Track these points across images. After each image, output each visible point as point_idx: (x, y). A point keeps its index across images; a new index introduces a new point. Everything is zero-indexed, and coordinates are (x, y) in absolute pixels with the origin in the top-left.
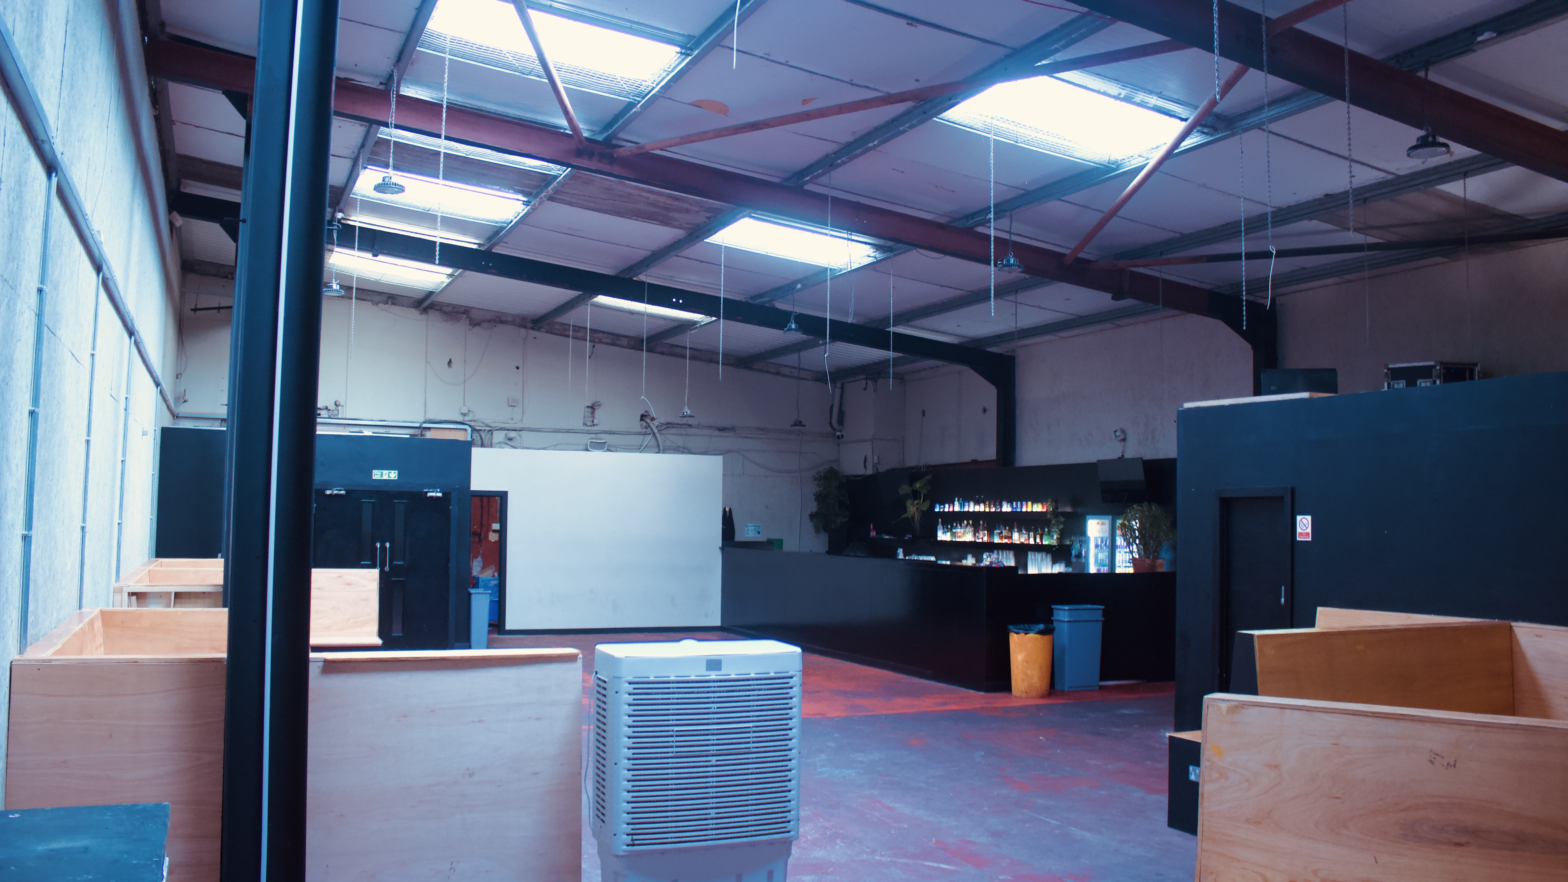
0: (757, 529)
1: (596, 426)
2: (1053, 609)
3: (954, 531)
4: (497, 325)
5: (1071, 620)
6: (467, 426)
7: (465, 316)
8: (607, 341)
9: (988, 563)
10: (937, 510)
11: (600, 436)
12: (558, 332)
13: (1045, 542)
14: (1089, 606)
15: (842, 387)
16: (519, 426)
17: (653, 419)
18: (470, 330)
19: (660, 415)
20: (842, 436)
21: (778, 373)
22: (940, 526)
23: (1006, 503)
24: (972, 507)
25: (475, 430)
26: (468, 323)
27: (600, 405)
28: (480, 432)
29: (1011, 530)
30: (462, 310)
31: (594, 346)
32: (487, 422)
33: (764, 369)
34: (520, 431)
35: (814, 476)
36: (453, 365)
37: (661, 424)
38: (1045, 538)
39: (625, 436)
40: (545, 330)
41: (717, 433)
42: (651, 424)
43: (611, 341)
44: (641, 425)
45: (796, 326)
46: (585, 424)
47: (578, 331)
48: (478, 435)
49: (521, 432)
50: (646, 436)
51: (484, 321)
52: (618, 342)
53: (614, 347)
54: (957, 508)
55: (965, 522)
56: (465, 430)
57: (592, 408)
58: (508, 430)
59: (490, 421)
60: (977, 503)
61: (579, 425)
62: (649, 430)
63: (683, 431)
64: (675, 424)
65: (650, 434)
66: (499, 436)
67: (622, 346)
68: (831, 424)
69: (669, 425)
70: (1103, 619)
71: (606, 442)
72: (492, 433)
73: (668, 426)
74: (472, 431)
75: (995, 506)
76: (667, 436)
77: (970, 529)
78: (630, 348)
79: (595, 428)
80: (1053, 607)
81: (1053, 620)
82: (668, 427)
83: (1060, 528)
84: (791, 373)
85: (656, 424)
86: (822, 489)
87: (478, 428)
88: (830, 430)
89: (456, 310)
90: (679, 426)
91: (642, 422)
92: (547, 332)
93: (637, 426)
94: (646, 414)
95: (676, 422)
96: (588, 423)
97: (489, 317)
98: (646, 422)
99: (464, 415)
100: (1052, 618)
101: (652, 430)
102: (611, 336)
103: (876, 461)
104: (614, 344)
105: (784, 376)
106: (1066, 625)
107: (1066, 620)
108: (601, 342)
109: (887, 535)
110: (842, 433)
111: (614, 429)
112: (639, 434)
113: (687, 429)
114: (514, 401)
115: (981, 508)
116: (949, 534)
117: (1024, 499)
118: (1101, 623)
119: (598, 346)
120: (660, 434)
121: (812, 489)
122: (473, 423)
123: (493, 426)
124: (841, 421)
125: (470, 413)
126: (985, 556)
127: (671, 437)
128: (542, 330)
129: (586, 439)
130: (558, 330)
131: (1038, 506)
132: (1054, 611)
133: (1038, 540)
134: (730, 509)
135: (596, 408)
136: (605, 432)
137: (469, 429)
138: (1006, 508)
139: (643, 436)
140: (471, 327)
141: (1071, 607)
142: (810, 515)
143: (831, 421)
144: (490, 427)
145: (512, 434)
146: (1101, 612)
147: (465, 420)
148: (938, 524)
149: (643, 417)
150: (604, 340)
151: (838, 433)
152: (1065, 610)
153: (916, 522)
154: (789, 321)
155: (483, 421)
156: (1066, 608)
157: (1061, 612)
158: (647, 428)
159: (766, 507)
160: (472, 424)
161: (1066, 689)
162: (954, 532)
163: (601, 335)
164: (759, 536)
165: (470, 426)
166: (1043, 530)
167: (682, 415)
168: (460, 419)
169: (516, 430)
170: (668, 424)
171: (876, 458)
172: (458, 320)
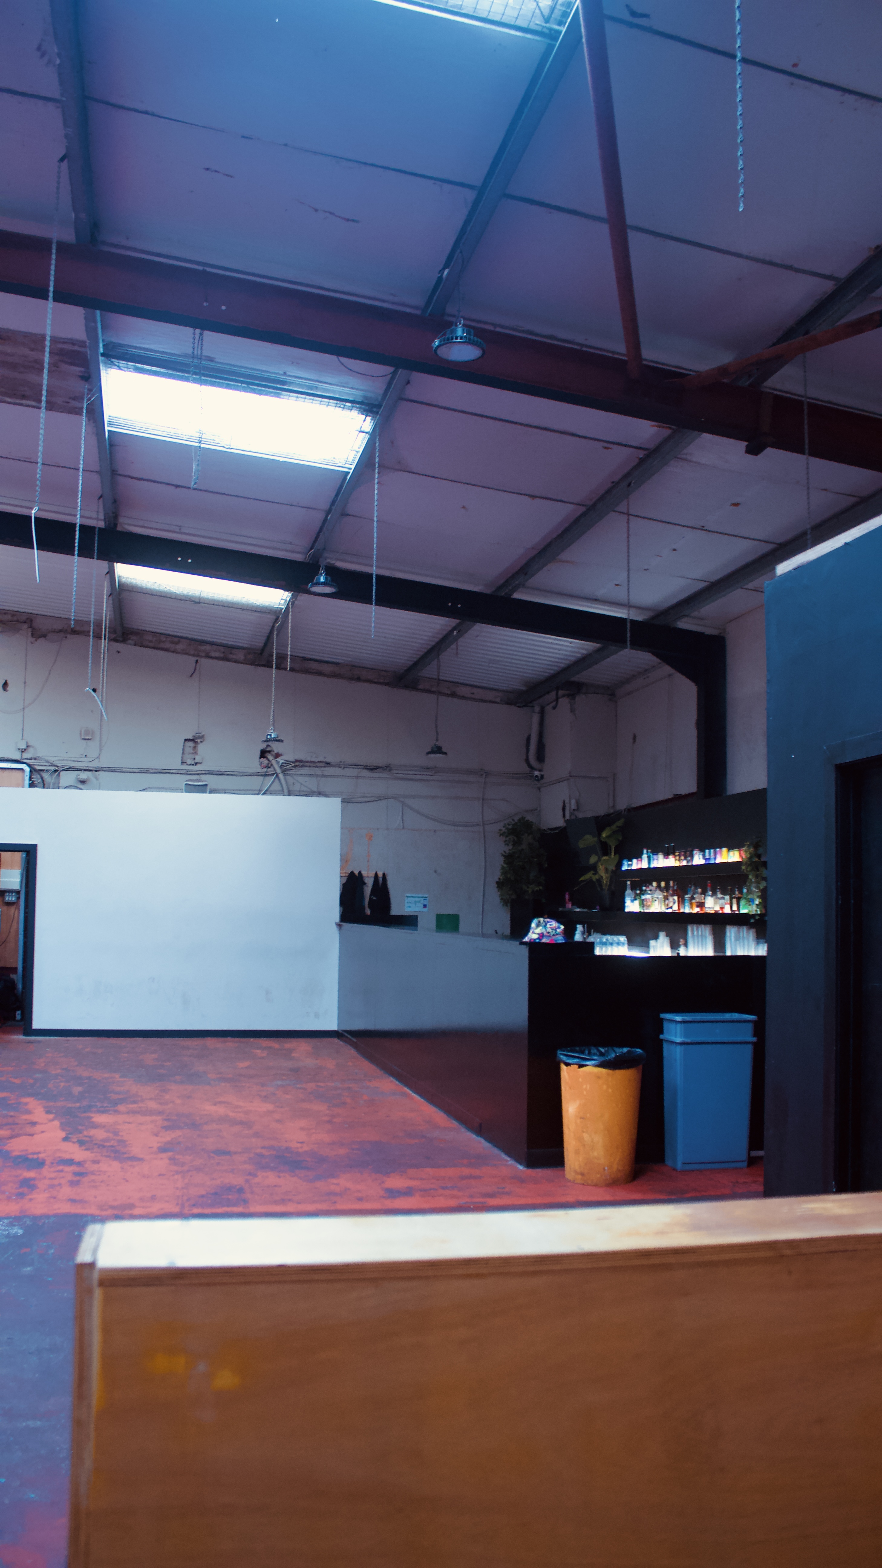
0: (422, 901)
1: (198, 765)
2: (662, 1019)
3: (643, 897)
4: (68, 636)
5: (688, 1040)
6: (25, 765)
7: (25, 626)
8: (217, 654)
9: (535, 936)
10: (625, 868)
11: (203, 777)
12: (150, 644)
13: (744, 911)
14: (736, 1016)
15: (542, 712)
16: (94, 765)
17: (277, 755)
18: (32, 643)
19: (288, 752)
20: (542, 777)
21: (453, 695)
22: (628, 892)
23: (698, 853)
24: (662, 862)
25: (36, 770)
26: (30, 634)
27: (203, 736)
28: (42, 773)
29: (704, 893)
30: (24, 618)
31: (197, 661)
32: (52, 759)
33: (433, 689)
34: (96, 771)
35: (500, 830)
36: (9, 688)
37: (288, 762)
38: (742, 902)
39: (239, 777)
40: (132, 642)
41: (366, 773)
42: (274, 762)
43: (222, 655)
44: (261, 764)
45: (326, 579)
46: (183, 763)
47: (177, 643)
48: (39, 777)
49: (97, 773)
50: (268, 778)
51: (52, 632)
52: (231, 656)
53: (228, 664)
54: (644, 864)
55: (655, 884)
56: (22, 769)
57: (194, 741)
58: (80, 770)
59: (57, 759)
60: (666, 855)
61: (176, 765)
62: (271, 771)
63: (318, 771)
64: (307, 762)
65: (273, 774)
66: (67, 778)
67: (236, 662)
68: (527, 760)
69: (299, 763)
70: (754, 1039)
71: (206, 785)
72: (59, 775)
73: (297, 764)
74: (31, 771)
75: (685, 858)
76: (296, 778)
77: (659, 895)
78: (250, 664)
79: (198, 767)
80: (662, 1016)
81: (662, 1041)
82: (296, 766)
83: (761, 887)
84: (473, 693)
85: (281, 761)
86: (511, 847)
87: (38, 768)
88: (527, 769)
89: (15, 618)
90: (312, 765)
91: (262, 759)
92: (135, 645)
93: (255, 764)
94: (269, 749)
95: (309, 759)
96: (189, 762)
97: (58, 626)
98: (269, 760)
99: (23, 751)
100: (661, 1037)
101: (275, 770)
102: (222, 649)
103: (574, 806)
104: (225, 659)
105: (463, 698)
106: (679, 1049)
107: (678, 1040)
108: (208, 656)
109: (579, 907)
110: (542, 773)
111: (223, 769)
112: (258, 774)
113: (322, 769)
114: (87, 732)
115: (671, 862)
116: (637, 902)
117: (717, 844)
118: (750, 1047)
119: (203, 661)
120: (285, 775)
121: (499, 848)
122: (33, 761)
123: (59, 765)
124: (541, 757)
125: (30, 749)
126: (533, 925)
127: (301, 779)
128: (130, 641)
129: (182, 780)
130: (151, 641)
131: (734, 854)
132: (665, 1024)
133: (735, 908)
134: (384, 874)
135: (199, 741)
136: (210, 773)
137: (27, 769)
138: (698, 860)
139: (262, 778)
140: (33, 640)
141: (688, 1017)
142: (497, 883)
143: (527, 756)
144: (57, 766)
145: (83, 776)
146: (750, 1027)
147: (24, 757)
148: (625, 890)
149: (263, 754)
150: (213, 654)
151: (536, 773)
152: (676, 1022)
153: (604, 887)
154: (316, 573)
155: (47, 758)
156: (678, 1018)
157: (672, 1026)
158: (269, 768)
159: (435, 872)
160: (31, 762)
161: (679, 1166)
162: (643, 900)
163: (208, 647)
164: (425, 910)
165: (29, 765)
166: (741, 892)
167: (265, 739)
168: (17, 756)
169: (91, 771)
170: (297, 761)
171: (573, 802)
172: (16, 630)
